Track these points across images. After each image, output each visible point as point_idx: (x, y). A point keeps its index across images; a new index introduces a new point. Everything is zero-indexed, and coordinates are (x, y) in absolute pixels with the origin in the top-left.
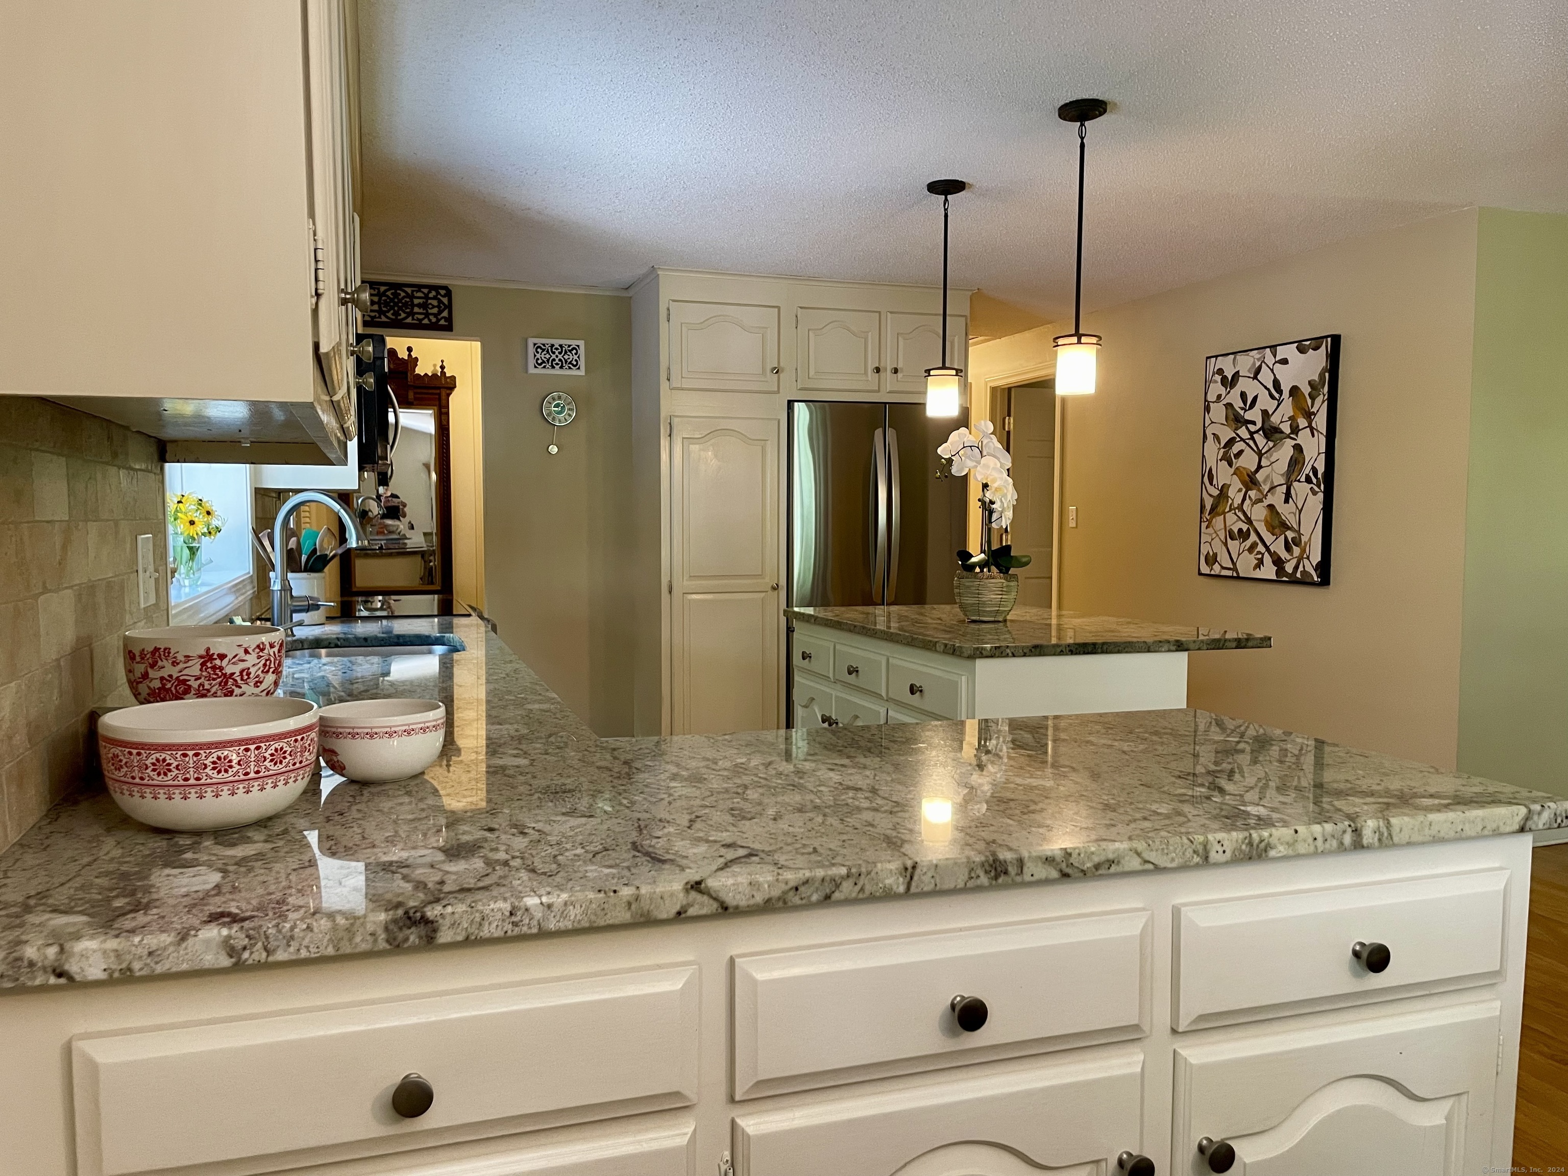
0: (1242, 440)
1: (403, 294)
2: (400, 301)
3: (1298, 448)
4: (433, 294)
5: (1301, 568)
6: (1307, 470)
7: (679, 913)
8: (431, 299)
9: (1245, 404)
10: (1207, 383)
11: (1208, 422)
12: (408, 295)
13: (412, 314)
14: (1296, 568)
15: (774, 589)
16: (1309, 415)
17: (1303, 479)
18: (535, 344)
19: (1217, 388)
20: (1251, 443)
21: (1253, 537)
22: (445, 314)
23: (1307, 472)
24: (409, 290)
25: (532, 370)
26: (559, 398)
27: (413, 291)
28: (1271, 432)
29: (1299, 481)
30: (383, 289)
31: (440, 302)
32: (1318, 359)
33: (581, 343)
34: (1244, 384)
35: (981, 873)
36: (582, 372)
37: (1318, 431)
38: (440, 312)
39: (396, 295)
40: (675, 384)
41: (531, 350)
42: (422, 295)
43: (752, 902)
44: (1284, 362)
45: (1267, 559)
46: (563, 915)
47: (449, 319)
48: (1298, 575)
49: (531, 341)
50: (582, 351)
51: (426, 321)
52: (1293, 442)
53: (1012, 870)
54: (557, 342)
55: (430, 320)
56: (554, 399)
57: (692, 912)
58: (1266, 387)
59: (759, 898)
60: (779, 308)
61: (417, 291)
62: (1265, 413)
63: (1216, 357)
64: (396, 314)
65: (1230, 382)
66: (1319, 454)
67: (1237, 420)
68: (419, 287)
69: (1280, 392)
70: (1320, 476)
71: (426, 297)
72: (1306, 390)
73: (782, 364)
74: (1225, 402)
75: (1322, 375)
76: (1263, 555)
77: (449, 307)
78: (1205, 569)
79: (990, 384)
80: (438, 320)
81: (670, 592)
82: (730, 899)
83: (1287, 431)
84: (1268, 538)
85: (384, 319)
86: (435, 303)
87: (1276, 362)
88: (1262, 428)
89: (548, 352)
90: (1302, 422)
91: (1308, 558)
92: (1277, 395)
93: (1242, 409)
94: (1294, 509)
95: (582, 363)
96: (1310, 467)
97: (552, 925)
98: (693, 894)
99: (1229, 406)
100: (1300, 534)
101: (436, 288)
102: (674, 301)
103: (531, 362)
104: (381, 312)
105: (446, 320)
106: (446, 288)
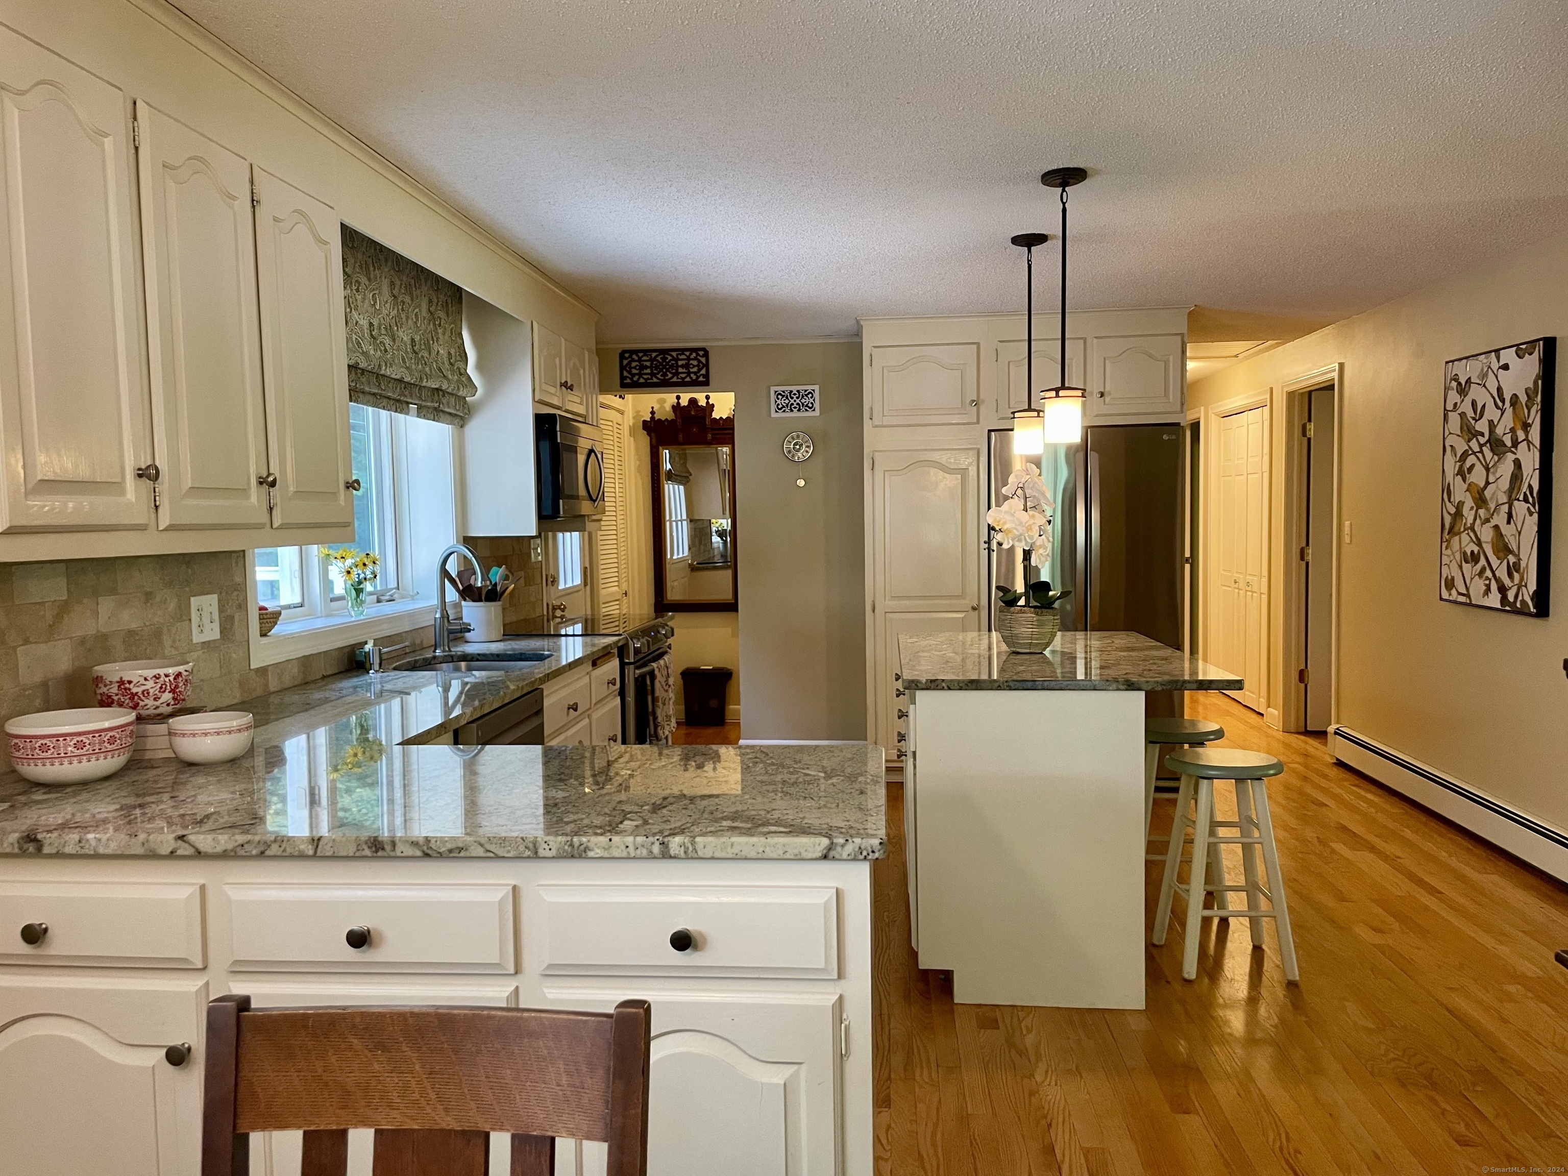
0: (1474, 453)
1: (670, 358)
2: (667, 364)
3: (1517, 464)
4: (694, 355)
5: (1520, 598)
6: (1525, 488)
7: (172, 852)
8: (692, 359)
9: (1475, 413)
10: (1447, 389)
11: (1447, 433)
12: (674, 359)
13: (677, 374)
14: (1516, 596)
15: (974, 609)
16: (1526, 426)
17: (1521, 498)
18: (776, 392)
19: (1453, 397)
20: (1480, 455)
21: (1483, 561)
22: (703, 372)
23: (1524, 490)
24: (674, 354)
25: (774, 415)
26: (798, 437)
27: (677, 355)
28: (1496, 445)
29: (1519, 500)
30: (654, 355)
31: (699, 361)
32: (1531, 365)
33: (816, 388)
34: (1475, 392)
35: (365, 847)
36: (817, 413)
37: (1533, 445)
38: (699, 370)
39: (664, 359)
40: (876, 422)
41: (773, 397)
42: (685, 357)
43: (215, 851)
44: (1506, 367)
45: (1494, 586)
46: (107, 846)
47: (707, 376)
48: (1518, 605)
49: (773, 389)
50: (817, 395)
51: (688, 379)
52: (1514, 457)
53: (388, 848)
54: (794, 389)
55: (691, 378)
56: (793, 439)
57: (179, 852)
58: (1491, 395)
59: (219, 849)
60: (978, 344)
61: (681, 355)
62: (1492, 425)
63: (1453, 361)
64: (665, 375)
65: (1463, 390)
66: (1534, 470)
67: (1470, 433)
68: (682, 351)
69: (1503, 401)
70: (1535, 495)
71: (689, 359)
72: (1523, 398)
73: (982, 397)
74: (1459, 411)
75: (1535, 383)
76: (1490, 580)
77: (707, 365)
78: (1445, 595)
79: (1285, 390)
80: (698, 377)
81: (874, 611)
82: (202, 847)
83: (1509, 444)
84: (1495, 562)
85: (655, 380)
86: (695, 363)
87: (1500, 368)
88: (1489, 441)
89: (787, 398)
90: (1521, 435)
91: (1526, 586)
92: (1500, 404)
93: (1474, 419)
94: (1515, 532)
95: (817, 405)
96: (1526, 485)
97: (101, 851)
98: (180, 842)
99: (1463, 415)
100: (1519, 559)
101: (695, 350)
102: (875, 347)
103: (773, 407)
104: (653, 375)
105: (704, 376)
106: (704, 349)
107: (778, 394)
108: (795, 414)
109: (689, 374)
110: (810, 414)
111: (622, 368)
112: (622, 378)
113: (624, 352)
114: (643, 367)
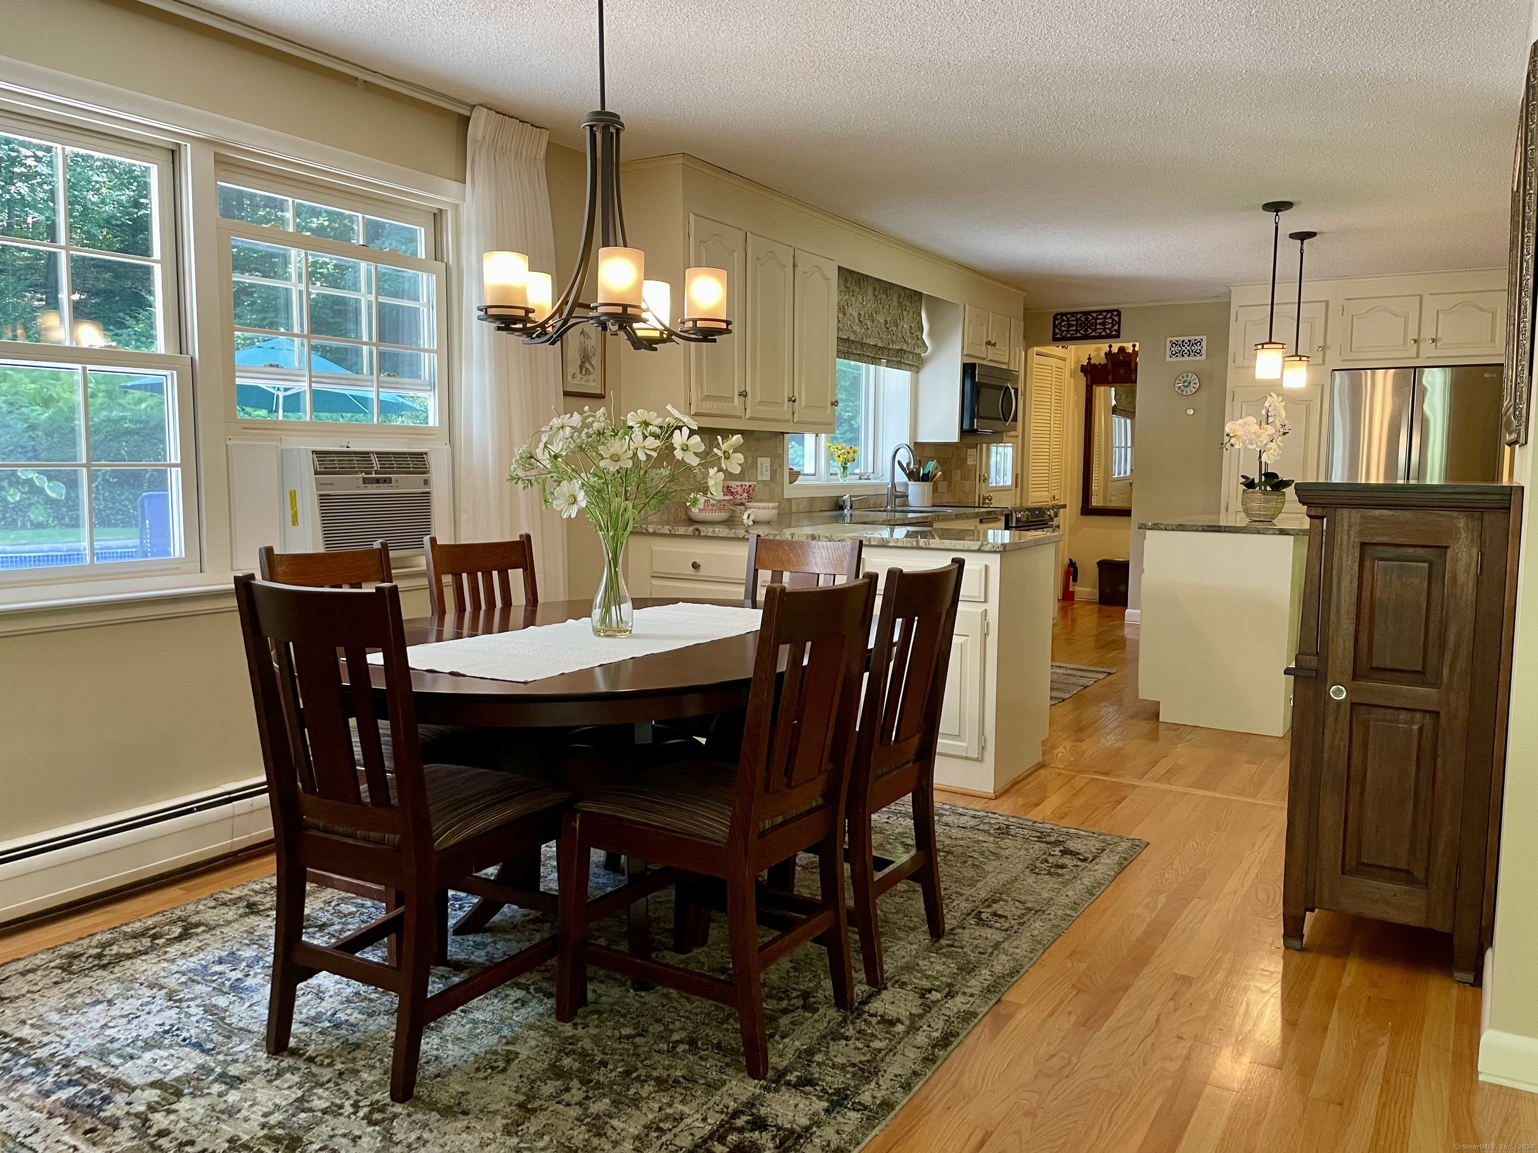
1: (1091, 318)
2: (1089, 322)
4: (1110, 315)
7: (743, 537)
8: (1108, 318)
12: (1094, 318)
13: (1095, 330)
18: (1171, 342)
22: (1116, 327)
24: (1094, 315)
25: (1168, 359)
26: (1187, 376)
27: (1097, 315)
30: (1079, 316)
31: (1113, 320)
33: (1205, 338)
36: (1203, 358)
38: (1113, 326)
39: (1086, 319)
40: (1239, 364)
41: (1168, 345)
42: (1102, 317)
46: (722, 533)
47: (1118, 331)
49: (1169, 340)
50: (1204, 344)
51: (1104, 333)
54: (1186, 339)
55: (1106, 332)
56: (1183, 378)
57: (746, 537)
60: (1327, 302)
61: (1099, 315)
64: (1086, 331)
68: (1101, 312)
71: (1105, 318)
73: (1328, 344)
77: (1119, 323)
80: (1113, 331)
85: (1079, 335)
86: (1110, 321)
89: (1180, 346)
95: (1204, 351)
97: (720, 535)
101: (1111, 311)
102: (1238, 306)
103: (1168, 353)
104: (1077, 331)
105: (1116, 331)
106: (1118, 311)
107: (1173, 344)
108: (1186, 358)
109: (1104, 329)
110: (1198, 358)
111: (1055, 327)
112: (1054, 334)
113: (1057, 314)
114: (1070, 326)
